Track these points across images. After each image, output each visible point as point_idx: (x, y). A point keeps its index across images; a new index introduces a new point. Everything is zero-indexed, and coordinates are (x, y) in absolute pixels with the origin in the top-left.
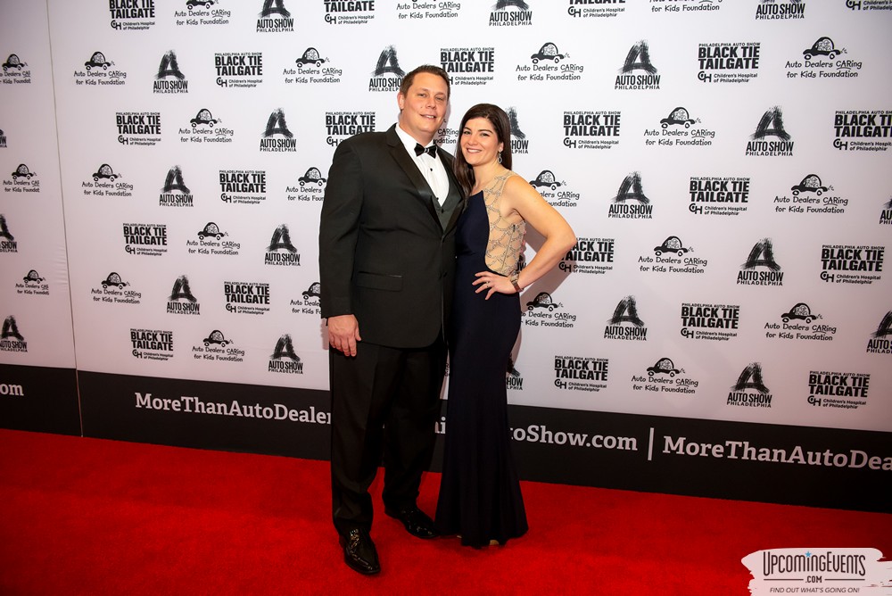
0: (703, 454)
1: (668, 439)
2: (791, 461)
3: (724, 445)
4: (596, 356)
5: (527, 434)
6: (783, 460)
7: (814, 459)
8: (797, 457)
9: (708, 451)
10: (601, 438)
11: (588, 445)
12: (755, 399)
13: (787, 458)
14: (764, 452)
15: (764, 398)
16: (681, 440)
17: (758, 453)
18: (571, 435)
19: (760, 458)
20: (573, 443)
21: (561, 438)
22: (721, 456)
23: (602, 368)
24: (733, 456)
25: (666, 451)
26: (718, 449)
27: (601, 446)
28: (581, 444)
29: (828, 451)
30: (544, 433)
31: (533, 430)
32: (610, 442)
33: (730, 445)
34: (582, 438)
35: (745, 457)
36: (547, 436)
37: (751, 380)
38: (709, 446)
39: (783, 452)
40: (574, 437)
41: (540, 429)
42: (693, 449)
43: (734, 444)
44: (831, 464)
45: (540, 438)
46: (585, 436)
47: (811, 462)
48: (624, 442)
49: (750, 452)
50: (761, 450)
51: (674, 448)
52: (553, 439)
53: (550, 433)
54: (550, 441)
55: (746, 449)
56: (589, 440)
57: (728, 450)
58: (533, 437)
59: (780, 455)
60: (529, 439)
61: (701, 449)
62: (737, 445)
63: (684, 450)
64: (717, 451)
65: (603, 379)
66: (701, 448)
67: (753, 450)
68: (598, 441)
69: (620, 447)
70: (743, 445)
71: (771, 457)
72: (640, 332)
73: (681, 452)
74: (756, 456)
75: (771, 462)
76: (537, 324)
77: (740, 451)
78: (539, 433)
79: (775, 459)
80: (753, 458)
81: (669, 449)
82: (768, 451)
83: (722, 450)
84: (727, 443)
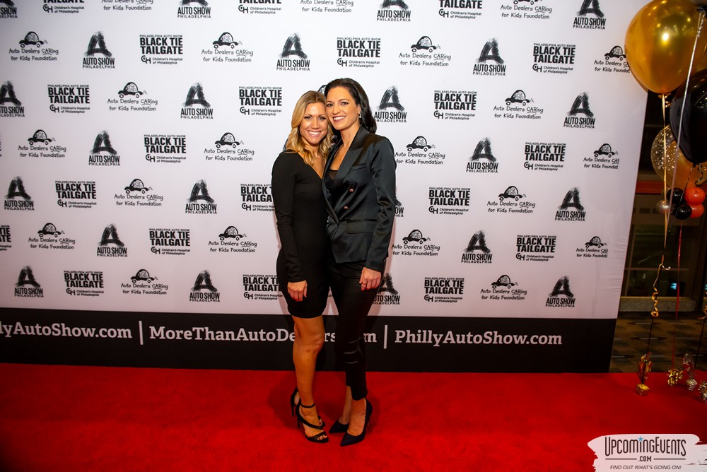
0: (178, 338)
1: (153, 329)
2: (238, 339)
3: (191, 330)
4: (94, 270)
5: (52, 330)
6: (233, 339)
7: (253, 337)
8: (242, 336)
9: (182, 335)
10: (105, 330)
11: (97, 336)
12: (208, 297)
13: (236, 337)
14: (220, 334)
15: (215, 295)
16: (162, 329)
17: (215, 335)
18: (83, 329)
19: (217, 338)
20: (86, 335)
21: (77, 332)
22: (191, 338)
23: (98, 279)
24: (199, 338)
25: (152, 337)
26: (188, 333)
27: (106, 336)
28: (92, 335)
29: (262, 330)
30: (64, 329)
31: (56, 327)
32: (112, 333)
33: (196, 330)
34: (92, 331)
35: (207, 338)
36: (66, 331)
37: (204, 283)
38: (182, 332)
39: (232, 333)
40: (86, 330)
41: (61, 326)
42: (170, 335)
43: (198, 329)
44: (265, 340)
45: (62, 333)
46: (94, 329)
47: (251, 339)
48: (122, 332)
49: (210, 335)
50: (217, 333)
51: (157, 335)
52: (71, 333)
53: (68, 329)
54: (70, 335)
55: (207, 333)
56: (97, 332)
57: (195, 334)
58: (56, 332)
59: (230, 335)
60: (54, 334)
61: (175, 335)
62: (201, 330)
63: (165, 336)
64: (188, 335)
65: (101, 287)
66: (176, 333)
67: (212, 333)
68: (104, 333)
69: (120, 336)
70: (205, 330)
71: (225, 337)
72: (121, 250)
73: (162, 337)
74: (215, 337)
75: (225, 341)
76: (47, 247)
77: (203, 334)
78: (61, 328)
79: (228, 339)
80: (213, 338)
81: (154, 335)
82: (222, 333)
83: (191, 334)
84: (194, 329)
